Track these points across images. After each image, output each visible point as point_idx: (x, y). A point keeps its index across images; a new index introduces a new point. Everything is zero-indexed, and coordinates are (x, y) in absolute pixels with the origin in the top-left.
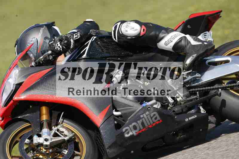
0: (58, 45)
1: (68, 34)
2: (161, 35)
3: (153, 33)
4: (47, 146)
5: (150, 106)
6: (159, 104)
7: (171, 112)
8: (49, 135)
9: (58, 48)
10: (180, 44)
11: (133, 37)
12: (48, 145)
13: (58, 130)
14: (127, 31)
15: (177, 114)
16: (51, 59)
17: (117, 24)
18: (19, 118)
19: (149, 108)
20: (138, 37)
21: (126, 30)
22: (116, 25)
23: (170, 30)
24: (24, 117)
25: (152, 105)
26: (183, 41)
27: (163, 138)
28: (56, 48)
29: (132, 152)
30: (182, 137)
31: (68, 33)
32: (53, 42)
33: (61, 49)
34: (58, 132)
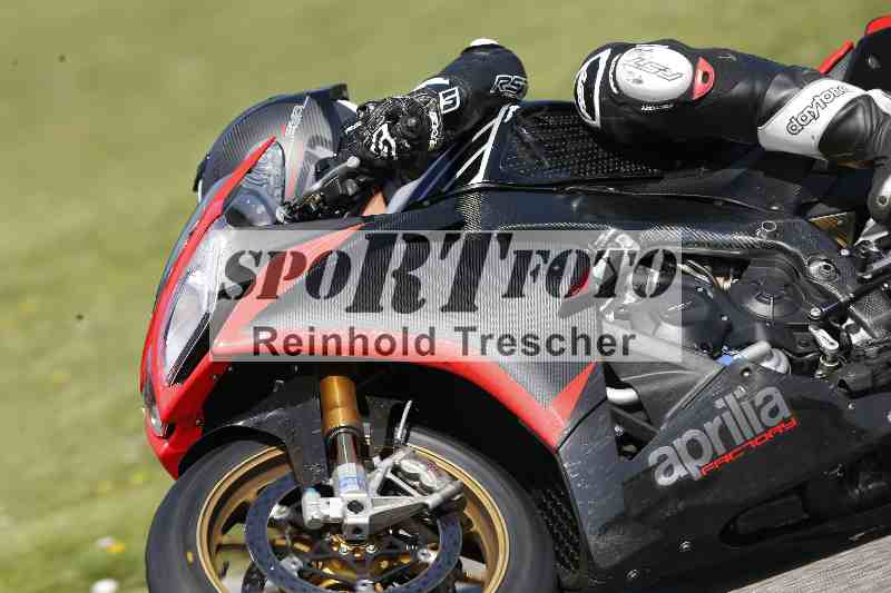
0: (380, 135)
1: (418, 92)
2: (773, 94)
3: (741, 88)
4: (357, 529)
5: (751, 366)
6: (780, 360)
7: (832, 387)
8: (364, 487)
9: (381, 147)
10: (851, 124)
11: (665, 103)
12: (365, 525)
13: (396, 470)
14: (640, 82)
15: (853, 395)
16: (350, 191)
17: (596, 57)
18: (240, 427)
19: (747, 370)
20: (683, 106)
21: (636, 77)
22: (591, 60)
23: (806, 72)
24: (259, 423)
25: (757, 361)
26: (860, 115)
27: (800, 489)
28: (373, 148)
29: (685, 546)
30: (870, 487)
31: (418, 88)
32: (359, 124)
33: (394, 153)
34: (396, 475)
